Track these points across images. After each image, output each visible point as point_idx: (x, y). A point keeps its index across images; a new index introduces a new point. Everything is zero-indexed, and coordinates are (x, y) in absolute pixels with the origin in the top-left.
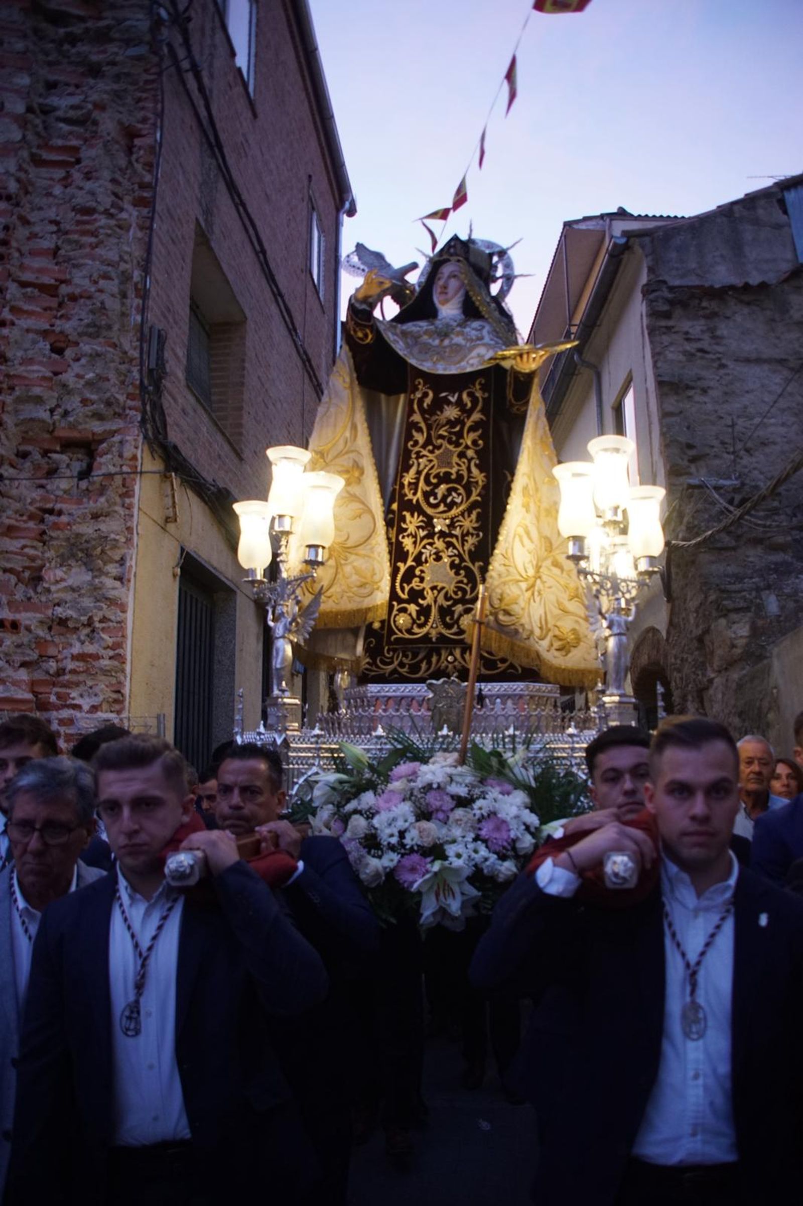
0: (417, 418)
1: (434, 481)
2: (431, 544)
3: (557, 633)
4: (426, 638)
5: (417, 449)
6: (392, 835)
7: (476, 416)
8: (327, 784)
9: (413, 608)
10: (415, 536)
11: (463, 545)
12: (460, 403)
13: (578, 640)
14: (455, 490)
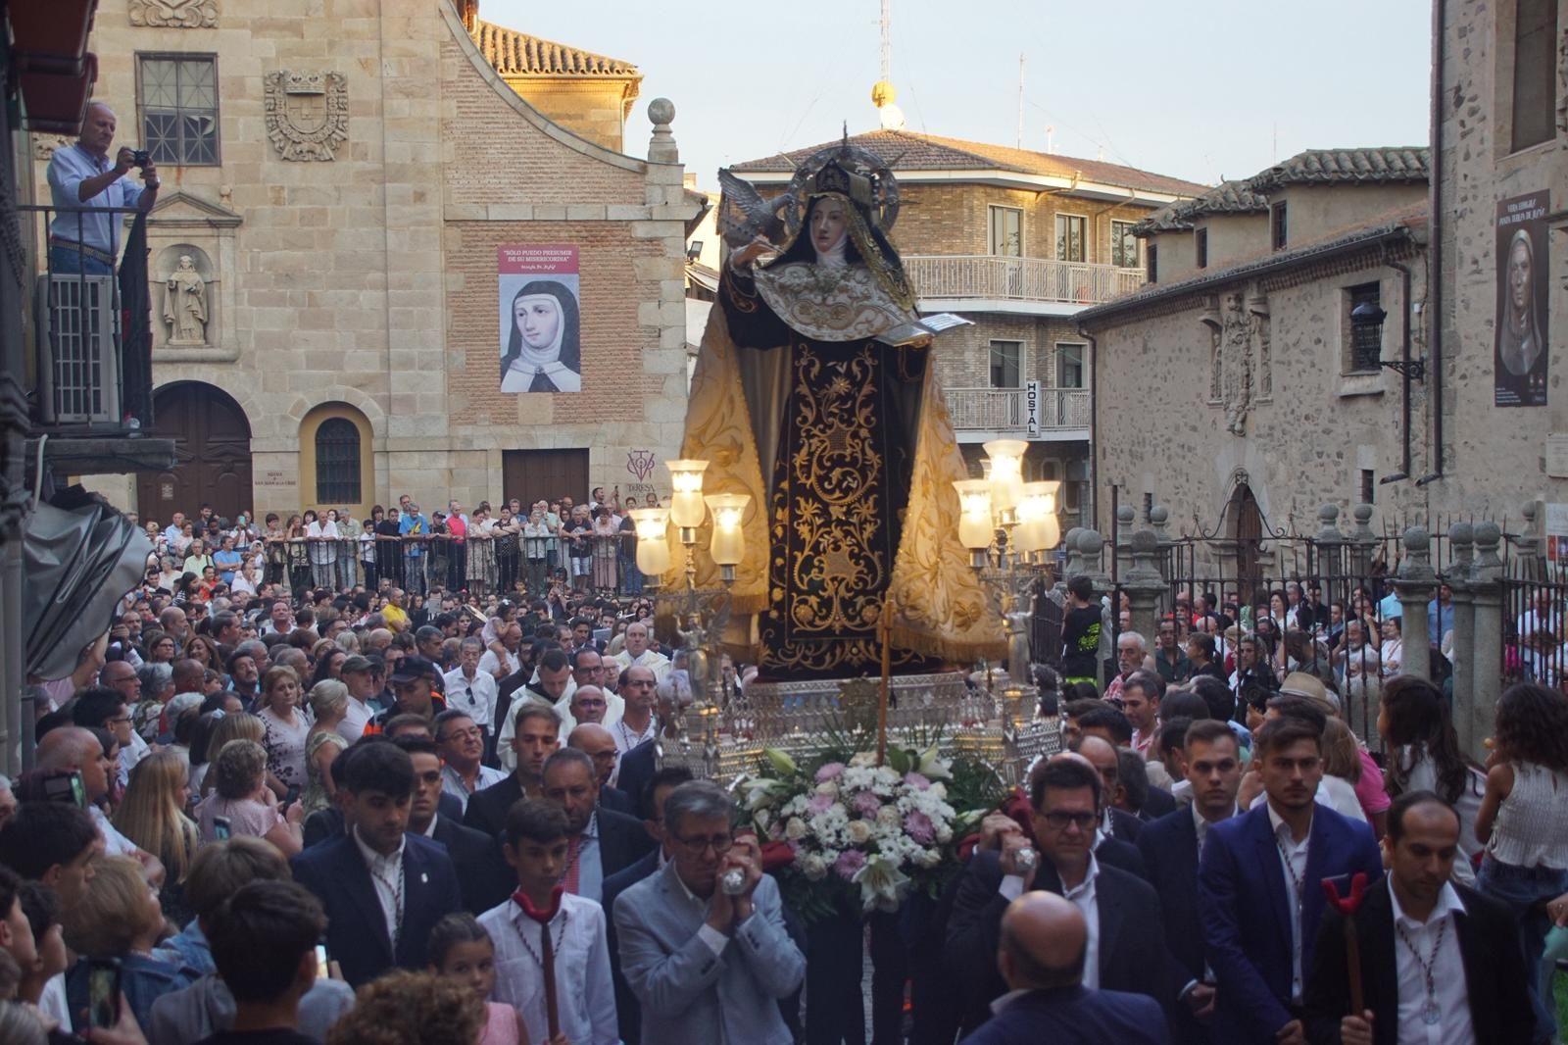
0: (803, 389)
1: (828, 464)
2: (829, 533)
3: (958, 609)
4: (829, 630)
5: (807, 426)
6: (829, 835)
7: (867, 389)
8: (761, 789)
9: (813, 600)
10: (811, 524)
11: (862, 533)
12: (849, 374)
13: (979, 613)
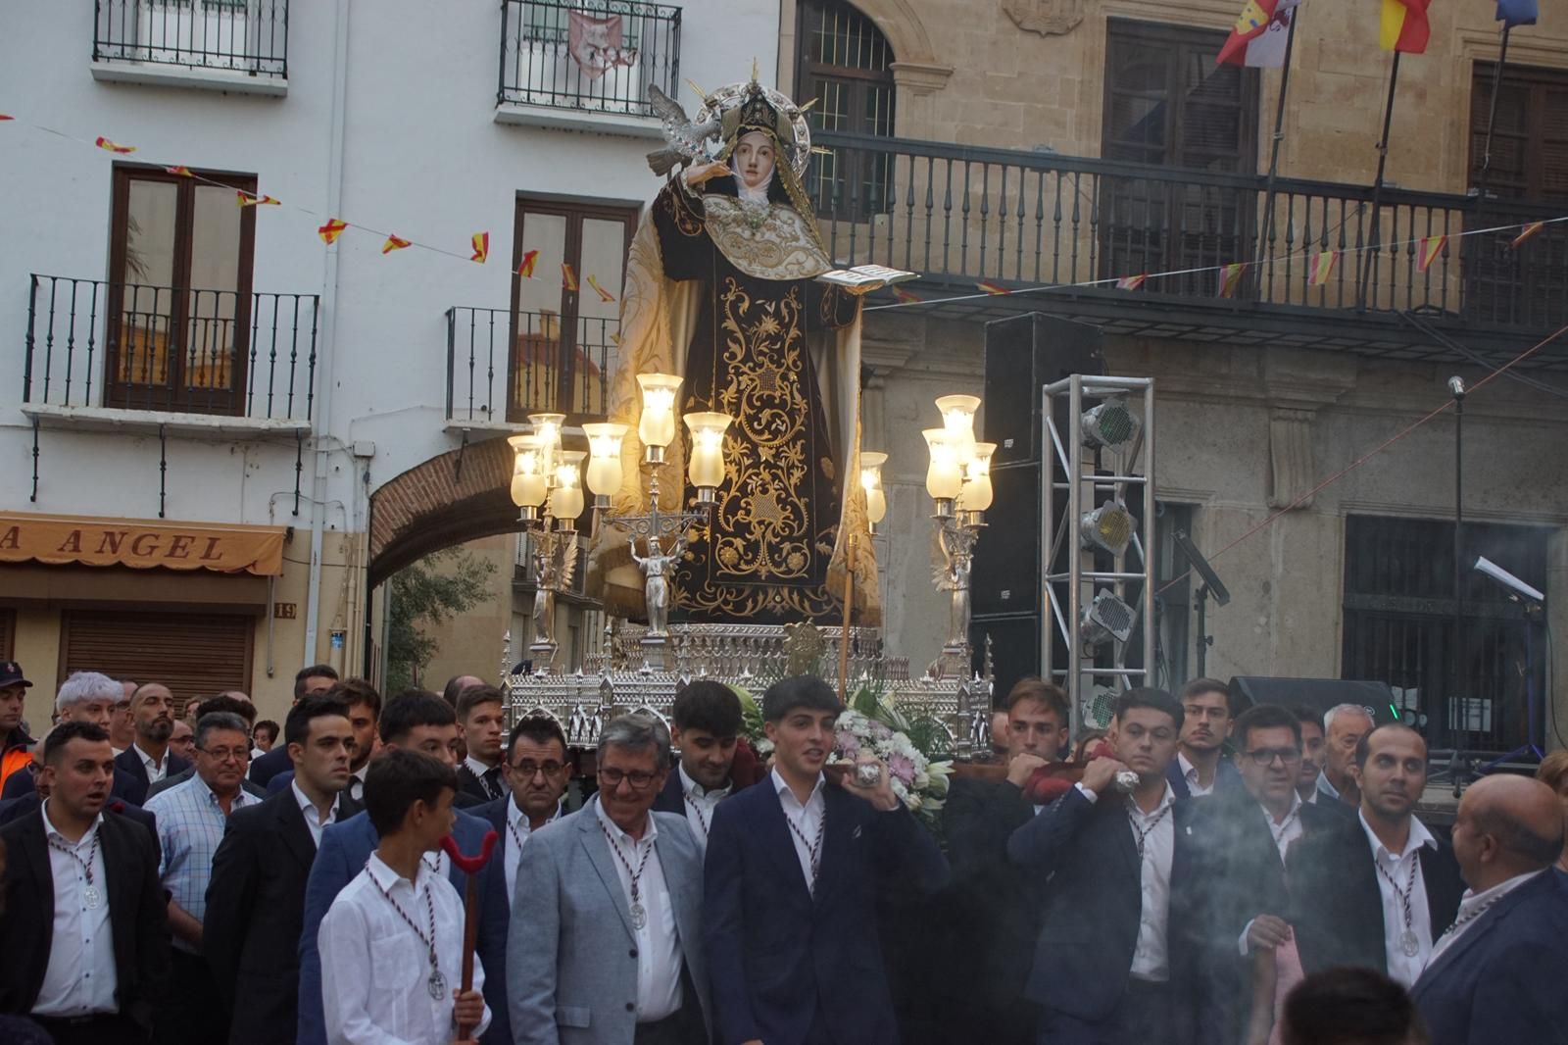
1: (758, 404)
2: (757, 475)
10: (738, 464)
11: (789, 479)
14: (780, 416)
